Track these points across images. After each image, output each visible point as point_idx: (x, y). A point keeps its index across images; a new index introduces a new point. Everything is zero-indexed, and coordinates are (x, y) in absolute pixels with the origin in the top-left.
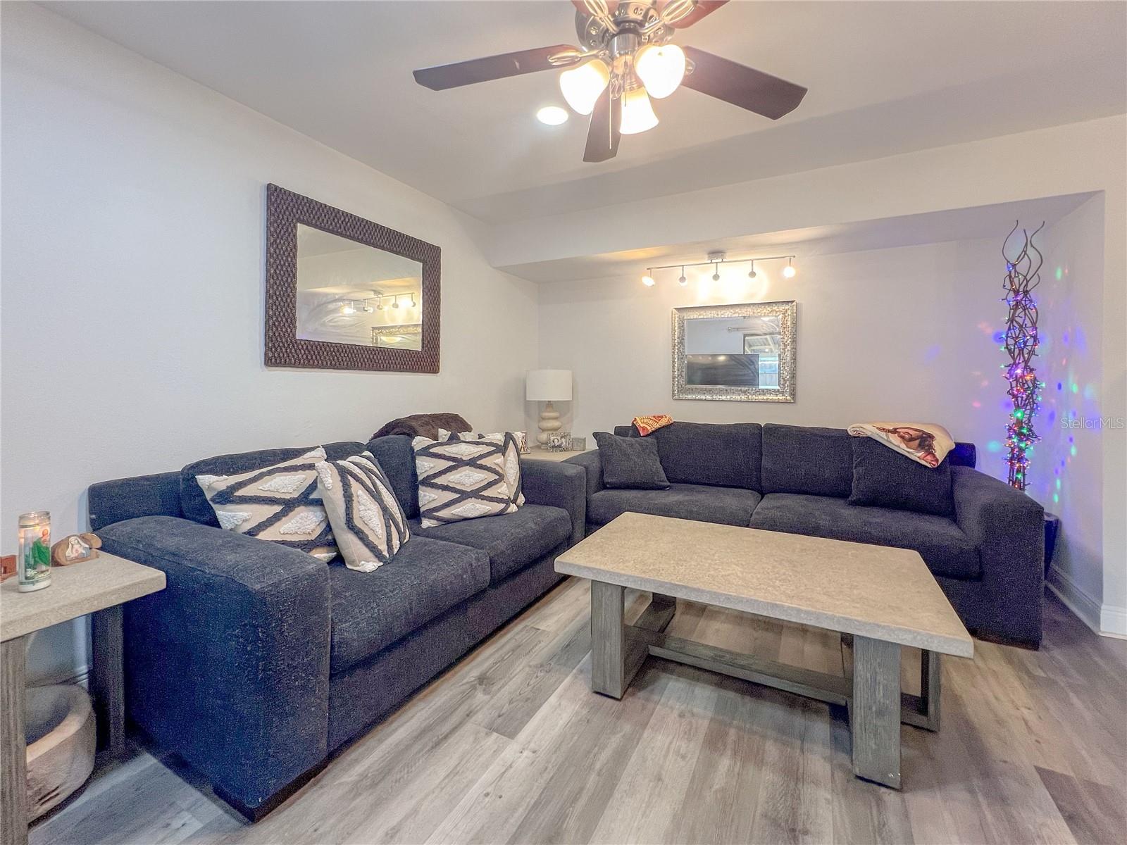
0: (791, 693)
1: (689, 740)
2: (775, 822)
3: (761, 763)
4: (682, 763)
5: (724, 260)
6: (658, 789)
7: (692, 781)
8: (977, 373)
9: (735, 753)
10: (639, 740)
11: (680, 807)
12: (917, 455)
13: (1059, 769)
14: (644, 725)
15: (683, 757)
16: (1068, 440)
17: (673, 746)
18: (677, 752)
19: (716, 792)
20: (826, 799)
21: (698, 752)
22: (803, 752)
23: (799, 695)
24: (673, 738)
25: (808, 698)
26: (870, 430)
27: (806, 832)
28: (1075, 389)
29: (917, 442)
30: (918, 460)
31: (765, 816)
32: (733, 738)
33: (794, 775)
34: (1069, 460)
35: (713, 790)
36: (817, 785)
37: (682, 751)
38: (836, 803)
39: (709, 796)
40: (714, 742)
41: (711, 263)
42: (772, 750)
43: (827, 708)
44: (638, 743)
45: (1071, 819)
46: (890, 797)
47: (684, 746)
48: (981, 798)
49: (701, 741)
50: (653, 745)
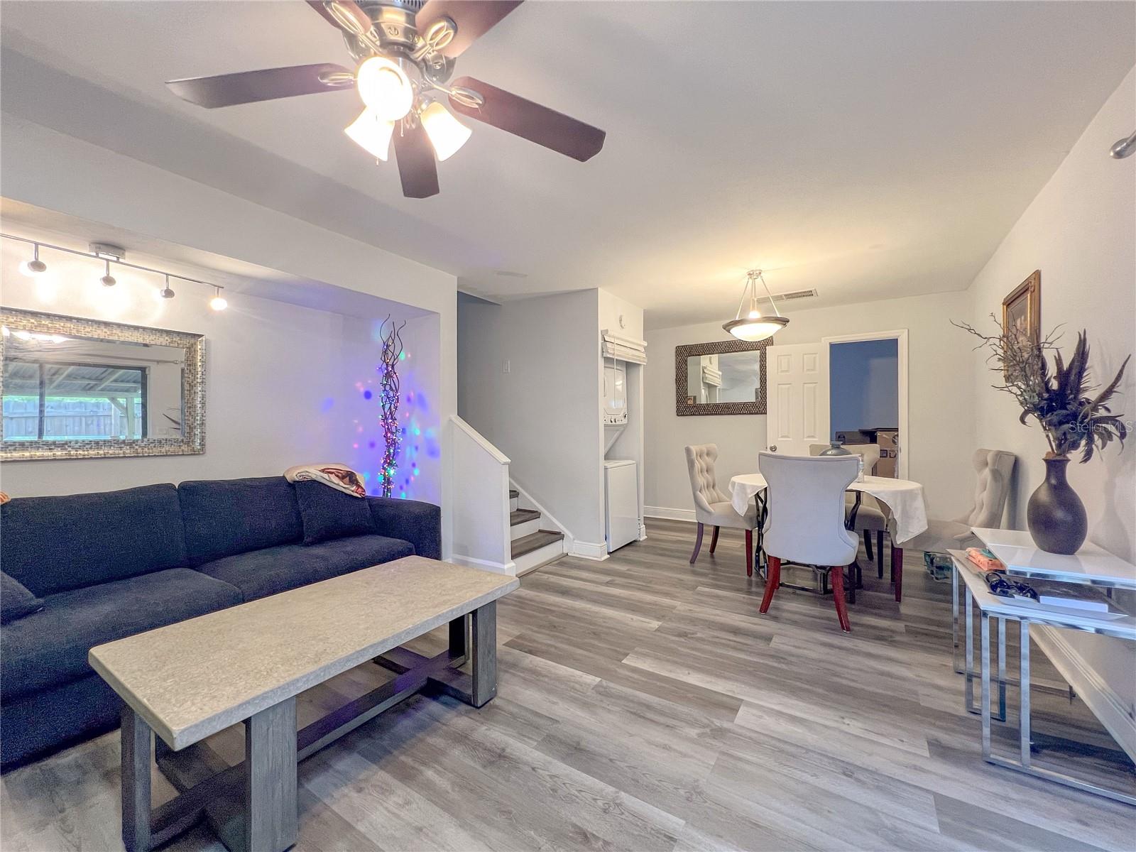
0: (391, 707)
1: (392, 792)
2: (491, 763)
3: (443, 753)
4: (414, 806)
5: (121, 260)
6: (430, 834)
7: (436, 804)
8: (356, 421)
9: (424, 764)
10: (365, 837)
11: (455, 820)
12: (351, 490)
13: (508, 640)
14: (348, 827)
15: (408, 803)
16: (410, 465)
17: (391, 808)
18: (402, 806)
19: (453, 790)
20: (486, 730)
21: (409, 790)
22: (445, 725)
23: (398, 704)
24: (382, 805)
25: (404, 700)
26: (314, 473)
27: (503, 750)
28: (418, 432)
29: (348, 478)
30: (352, 493)
31: (484, 767)
32: (410, 759)
33: (462, 738)
34: (412, 478)
35: (450, 791)
36: (475, 729)
37: (400, 801)
38: (491, 727)
39: (455, 795)
40: (407, 776)
41: (97, 256)
42: (435, 741)
43: (418, 696)
44: (368, 840)
45: (531, 652)
46: (496, 701)
47: (396, 799)
48: (511, 671)
49: (400, 784)
50: (379, 826)
